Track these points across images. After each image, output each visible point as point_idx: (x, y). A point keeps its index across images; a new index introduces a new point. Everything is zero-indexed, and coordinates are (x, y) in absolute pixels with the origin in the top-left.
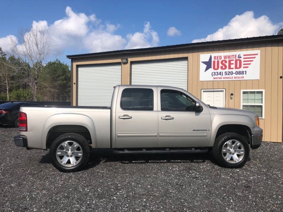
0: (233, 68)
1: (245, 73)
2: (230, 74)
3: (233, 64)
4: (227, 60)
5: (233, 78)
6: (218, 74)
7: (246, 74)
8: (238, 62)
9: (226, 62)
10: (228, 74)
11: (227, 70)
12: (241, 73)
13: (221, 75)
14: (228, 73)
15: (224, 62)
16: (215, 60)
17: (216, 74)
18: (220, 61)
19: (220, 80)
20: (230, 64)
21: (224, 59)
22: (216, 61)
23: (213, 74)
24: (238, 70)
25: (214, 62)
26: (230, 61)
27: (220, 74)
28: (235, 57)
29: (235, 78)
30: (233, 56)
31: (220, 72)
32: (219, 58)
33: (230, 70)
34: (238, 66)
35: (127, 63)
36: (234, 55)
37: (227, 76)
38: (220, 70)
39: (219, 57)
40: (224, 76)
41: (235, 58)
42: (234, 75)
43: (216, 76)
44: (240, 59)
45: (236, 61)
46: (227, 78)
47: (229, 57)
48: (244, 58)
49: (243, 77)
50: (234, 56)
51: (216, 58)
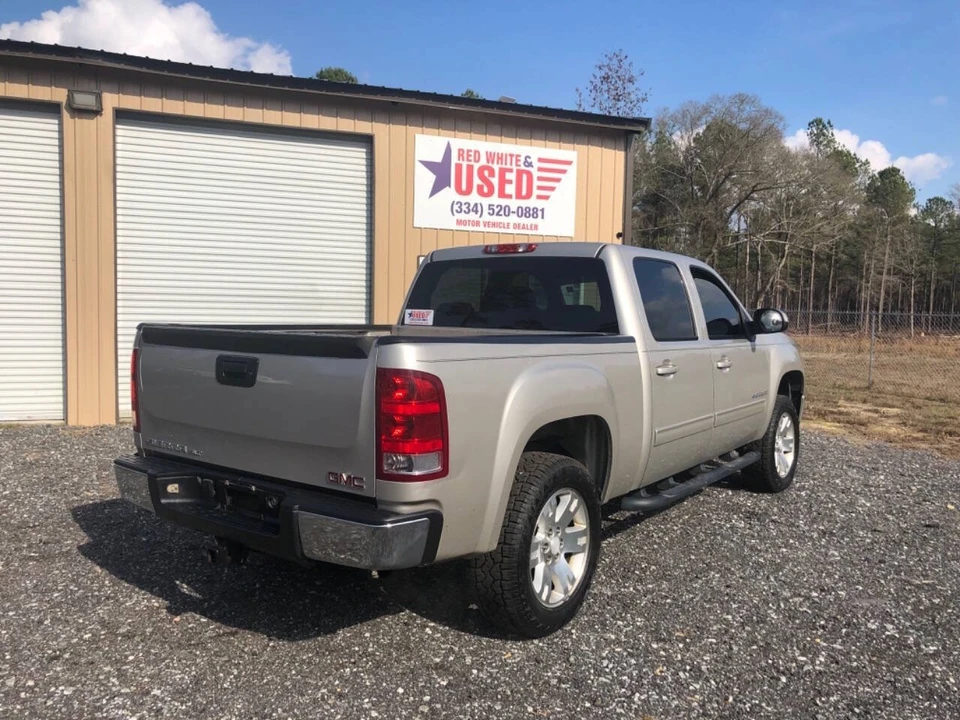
0: (510, 197)
1: (540, 213)
2: (502, 213)
3: (510, 182)
4: (496, 167)
5: (511, 226)
6: (468, 208)
7: (543, 217)
8: (525, 177)
9: (492, 173)
10: (498, 214)
11: (495, 200)
12: (531, 212)
13: (479, 213)
14: (496, 210)
15: (486, 173)
16: (461, 162)
17: (464, 208)
18: (476, 166)
19: (476, 229)
20: (503, 182)
21: (488, 162)
22: (465, 164)
23: (456, 207)
24: (524, 203)
25: (459, 167)
26: (503, 172)
27: (476, 212)
28: (517, 161)
29: (517, 226)
30: (511, 156)
31: (476, 205)
32: (472, 158)
33: (504, 202)
34: (524, 192)
35: (96, 112)
36: (515, 153)
37: (495, 219)
38: (474, 198)
39: (472, 153)
40: (486, 217)
41: (517, 165)
42: (513, 219)
43: (463, 216)
44: (529, 169)
45: (520, 173)
46: (494, 225)
47: (502, 159)
48: (540, 169)
49: (536, 227)
50: (514, 159)
51: (465, 155)
